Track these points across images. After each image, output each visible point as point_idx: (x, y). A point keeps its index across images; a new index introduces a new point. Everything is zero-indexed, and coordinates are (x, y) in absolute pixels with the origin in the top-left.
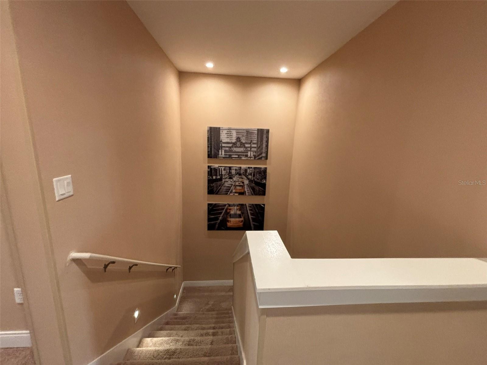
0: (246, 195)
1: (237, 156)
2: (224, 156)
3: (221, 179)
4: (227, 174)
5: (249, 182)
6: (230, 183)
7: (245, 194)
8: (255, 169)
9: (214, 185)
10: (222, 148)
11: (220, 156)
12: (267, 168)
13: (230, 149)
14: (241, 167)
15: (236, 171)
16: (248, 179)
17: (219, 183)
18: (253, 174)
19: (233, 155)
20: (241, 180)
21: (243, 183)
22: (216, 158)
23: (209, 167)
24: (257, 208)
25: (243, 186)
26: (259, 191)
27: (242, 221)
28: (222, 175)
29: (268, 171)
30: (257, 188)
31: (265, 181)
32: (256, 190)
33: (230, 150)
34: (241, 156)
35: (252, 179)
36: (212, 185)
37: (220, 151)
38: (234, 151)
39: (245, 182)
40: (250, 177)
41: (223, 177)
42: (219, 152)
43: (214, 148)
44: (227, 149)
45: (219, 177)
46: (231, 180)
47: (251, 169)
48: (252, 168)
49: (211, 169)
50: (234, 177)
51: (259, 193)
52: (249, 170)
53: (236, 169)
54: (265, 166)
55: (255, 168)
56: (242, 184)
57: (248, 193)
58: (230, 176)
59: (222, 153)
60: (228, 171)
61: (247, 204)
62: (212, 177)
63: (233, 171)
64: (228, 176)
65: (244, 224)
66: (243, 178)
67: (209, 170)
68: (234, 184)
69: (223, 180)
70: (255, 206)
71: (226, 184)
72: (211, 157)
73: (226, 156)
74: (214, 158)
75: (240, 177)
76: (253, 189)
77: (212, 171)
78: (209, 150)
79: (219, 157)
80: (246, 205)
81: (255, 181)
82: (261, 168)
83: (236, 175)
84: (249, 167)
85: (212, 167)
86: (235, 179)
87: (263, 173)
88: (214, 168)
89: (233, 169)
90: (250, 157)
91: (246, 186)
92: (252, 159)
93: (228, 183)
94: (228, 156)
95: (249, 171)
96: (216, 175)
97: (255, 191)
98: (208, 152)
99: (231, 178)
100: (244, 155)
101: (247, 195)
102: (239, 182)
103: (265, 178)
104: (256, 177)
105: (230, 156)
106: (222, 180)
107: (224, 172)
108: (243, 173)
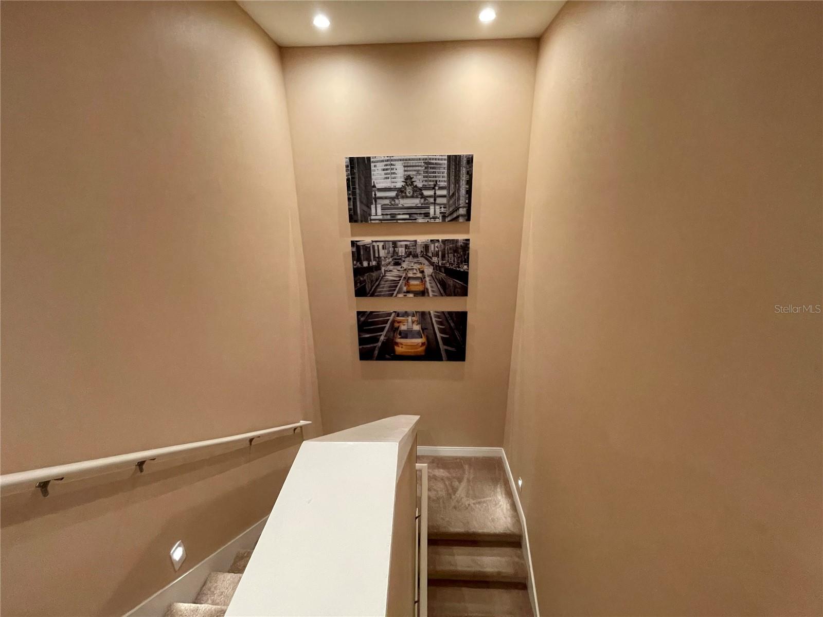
0: (429, 295)
1: (407, 216)
2: (381, 217)
3: (378, 267)
4: (389, 256)
5: (434, 269)
6: (395, 273)
7: (427, 294)
8: (445, 244)
9: (365, 278)
10: (376, 201)
11: (373, 217)
12: (469, 240)
13: (393, 202)
14: (416, 241)
15: (406, 248)
16: (432, 264)
17: (374, 274)
18: (440, 253)
19: (399, 214)
20: (416, 266)
21: (422, 272)
22: (366, 221)
23: (353, 243)
24: (452, 319)
25: (422, 279)
26: (455, 287)
27: (423, 344)
28: (379, 257)
29: (471, 245)
30: (450, 282)
31: (465, 267)
32: (449, 285)
33: (392, 204)
34: (415, 215)
35: (440, 264)
36: (361, 279)
37: (373, 207)
38: (400, 206)
39: (425, 270)
40: (435, 260)
41: (383, 263)
42: (371, 209)
43: (361, 202)
44: (387, 202)
45: (374, 263)
46: (399, 268)
47: (437, 244)
48: (438, 241)
49: (358, 247)
50: (404, 261)
51: (454, 292)
52: (432, 246)
53: (406, 246)
54: (465, 237)
55: (444, 241)
56: (419, 275)
57: (433, 291)
58: (395, 259)
59: (377, 212)
60: (391, 249)
61: (431, 312)
62: (361, 263)
63: (400, 249)
64: (391, 260)
65: (427, 350)
66: (421, 263)
67: (354, 249)
68: (404, 275)
69: (383, 269)
70: (447, 316)
71: (389, 276)
72: (356, 221)
73: (386, 217)
74: (362, 221)
75: (415, 260)
76: (443, 283)
77: (359, 252)
78: (352, 207)
79: (371, 220)
80: (429, 312)
81: (446, 268)
82: (457, 241)
83: (408, 256)
84: (431, 241)
85: (358, 243)
86: (405, 265)
87: (462, 251)
88: (364, 246)
89: (401, 246)
90: (434, 218)
91: (427, 279)
92: (437, 220)
93: (392, 273)
94: (389, 217)
95: (432, 249)
96: (369, 260)
97: (447, 286)
98: (350, 210)
99: (397, 264)
100: (421, 214)
101: (431, 295)
102: (415, 271)
103: (467, 261)
104: (446, 259)
105: (393, 215)
106: (380, 269)
107: (382, 253)
108: (422, 252)
